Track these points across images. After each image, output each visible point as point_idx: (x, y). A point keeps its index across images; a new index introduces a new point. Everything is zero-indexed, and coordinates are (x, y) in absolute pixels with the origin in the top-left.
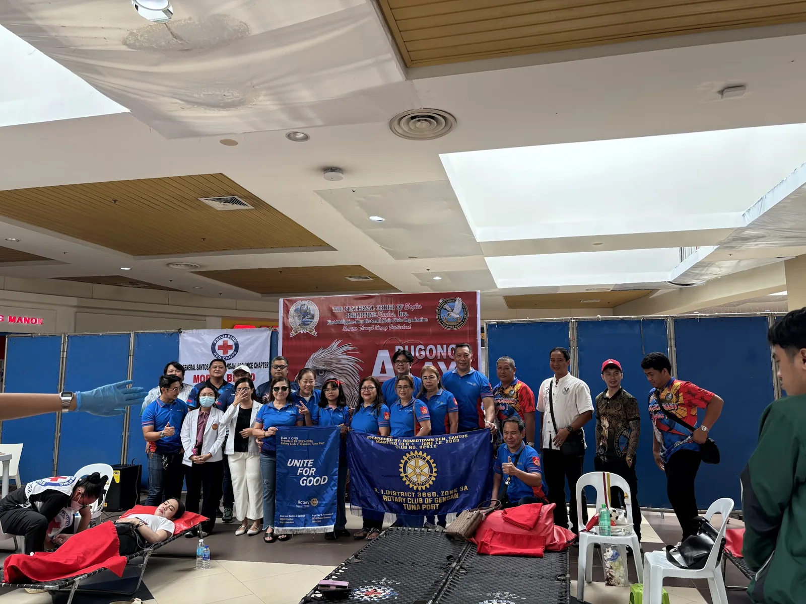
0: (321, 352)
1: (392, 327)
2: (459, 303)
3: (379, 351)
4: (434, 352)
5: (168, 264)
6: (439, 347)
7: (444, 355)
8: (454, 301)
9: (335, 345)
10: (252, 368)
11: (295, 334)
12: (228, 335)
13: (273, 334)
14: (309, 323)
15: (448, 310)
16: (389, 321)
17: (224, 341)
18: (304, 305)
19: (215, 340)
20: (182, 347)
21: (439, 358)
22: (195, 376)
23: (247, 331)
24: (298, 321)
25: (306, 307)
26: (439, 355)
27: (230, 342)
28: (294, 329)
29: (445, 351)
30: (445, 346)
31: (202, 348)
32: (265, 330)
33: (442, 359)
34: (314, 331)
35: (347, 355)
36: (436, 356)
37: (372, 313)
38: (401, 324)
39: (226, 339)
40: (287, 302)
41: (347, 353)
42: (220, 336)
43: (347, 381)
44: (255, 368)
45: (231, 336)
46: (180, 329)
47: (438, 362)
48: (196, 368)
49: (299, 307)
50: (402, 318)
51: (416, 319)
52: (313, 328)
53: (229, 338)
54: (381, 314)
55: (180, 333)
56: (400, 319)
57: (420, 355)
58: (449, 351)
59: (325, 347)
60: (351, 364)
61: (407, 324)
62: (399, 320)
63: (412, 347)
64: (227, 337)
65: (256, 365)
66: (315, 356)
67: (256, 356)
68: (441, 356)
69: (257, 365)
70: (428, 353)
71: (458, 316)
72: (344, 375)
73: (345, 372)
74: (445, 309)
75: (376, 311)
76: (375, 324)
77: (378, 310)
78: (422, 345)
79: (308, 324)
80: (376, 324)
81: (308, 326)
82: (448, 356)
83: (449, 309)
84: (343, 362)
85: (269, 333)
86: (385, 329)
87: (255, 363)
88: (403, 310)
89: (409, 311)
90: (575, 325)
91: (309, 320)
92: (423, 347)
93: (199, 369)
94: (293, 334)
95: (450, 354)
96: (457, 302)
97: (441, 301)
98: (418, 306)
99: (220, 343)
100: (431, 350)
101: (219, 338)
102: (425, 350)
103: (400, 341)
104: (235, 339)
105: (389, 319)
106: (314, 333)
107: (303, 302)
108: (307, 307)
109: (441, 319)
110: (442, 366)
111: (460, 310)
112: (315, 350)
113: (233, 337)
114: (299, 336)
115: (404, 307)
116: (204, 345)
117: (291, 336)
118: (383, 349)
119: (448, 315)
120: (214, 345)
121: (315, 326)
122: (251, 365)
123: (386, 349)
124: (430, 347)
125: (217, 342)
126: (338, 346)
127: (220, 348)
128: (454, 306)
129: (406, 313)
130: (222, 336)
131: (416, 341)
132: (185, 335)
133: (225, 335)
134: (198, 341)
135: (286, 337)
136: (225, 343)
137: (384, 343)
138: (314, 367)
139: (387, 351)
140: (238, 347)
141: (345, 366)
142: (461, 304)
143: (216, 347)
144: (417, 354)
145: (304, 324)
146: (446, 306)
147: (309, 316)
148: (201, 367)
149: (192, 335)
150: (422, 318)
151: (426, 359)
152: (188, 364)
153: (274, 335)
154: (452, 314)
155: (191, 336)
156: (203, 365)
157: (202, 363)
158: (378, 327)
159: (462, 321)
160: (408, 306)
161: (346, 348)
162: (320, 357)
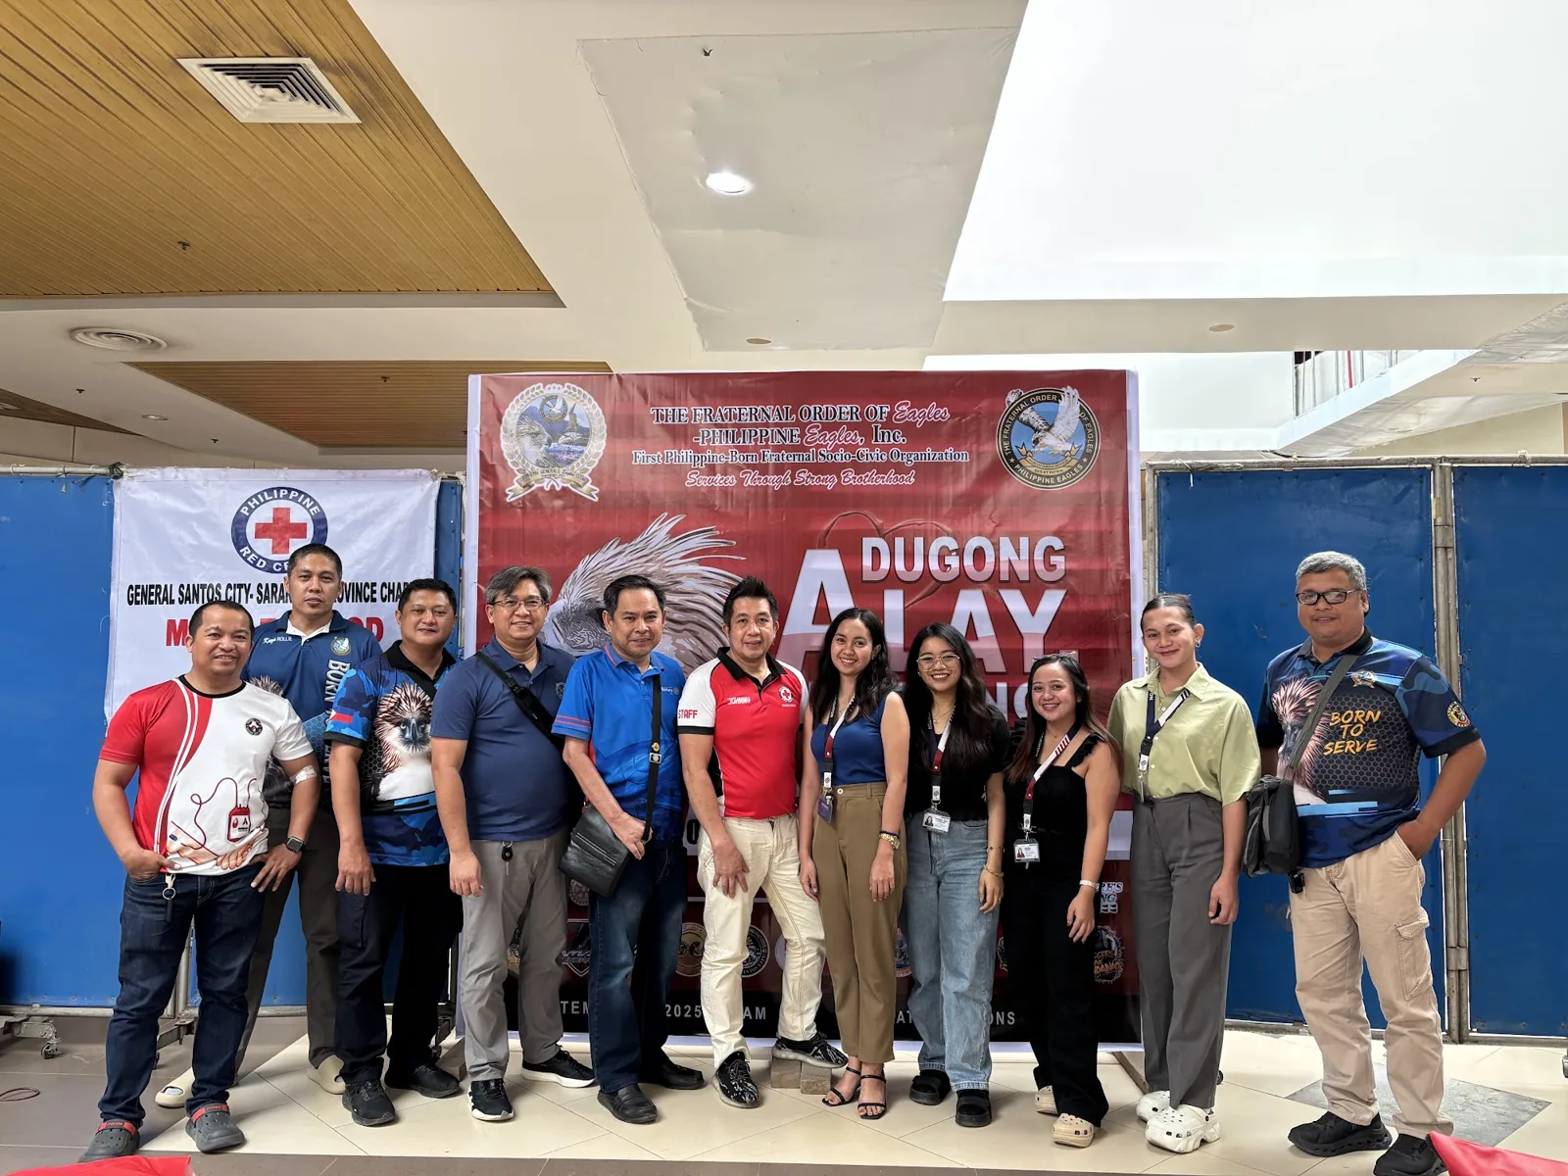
0: (612, 552)
1: (850, 478)
2: (1070, 405)
3: (809, 553)
4: (990, 559)
5: (73, 331)
6: (1005, 544)
7: (1022, 569)
8: (1054, 397)
9: (659, 530)
10: (374, 600)
11: (522, 493)
12: (290, 490)
13: (446, 491)
14: (573, 457)
15: (1035, 425)
16: (840, 457)
17: (276, 510)
18: (556, 397)
19: (245, 504)
20: (123, 526)
21: (1004, 577)
22: (171, 623)
23: (354, 479)
24: (534, 452)
25: (559, 404)
26: (1004, 567)
27: (299, 515)
28: (520, 476)
29: (1025, 556)
30: (1024, 542)
31: (198, 531)
32: (415, 479)
33: (1013, 582)
34: (589, 485)
35: (701, 563)
36: (996, 572)
37: (786, 431)
38: (882, 468)
39: (283, 504)
40: (493, 387)
41: (703, 556)
42: (262, 493)
43: (701, 646)
44: (384, 600)
45: (300, 492)
46: (114, 466)
47: (1002, 592)
48: (176, 596)
49: (537, 404)
50: (885, 448)
51: (930, 454)
52: (586, 475)
53: (295, 500)
54: (814, 435)
55: (116, 478)
56: (877, 451)
57: (945, 567)
58: (1039, 556)
59: (628, 537)
60: (712, 591)
61: (900, 469)
62: (877, 456)
63: (919, 542)
64: (286, 497)
65: (386, 591)
66: (592, 565)
67: (387, 561)
68: (1012, 572)
69: (391, 592)
70: (968, 562)
71: (1068, 447)
72: (688, 626)
73: (695, 617)
74: (1027, 424)
75: (797, 424)
76: (795, 467)
77: (806, 420)
78: (948, 536)
79: (569, 462)
80: (804, 466)
81: (569, 469)
82: (1033, 571)
83: (1038, 423)
84: (689, 584)
85: (431, 488)
86: (829, 482)
87: (384, 585)
88: (888, 425)
89: (908, 428)
90: (1450, 478)
91: (573, 448)
92: (953, 544)
93: (188, 598)
94: (514, 491)
95: (1039, 566)
96: (1063, 403)
97: (1012, 398)
98: (936, 412)
99: (264, 515)
100: (979, 554)
101: (259, 498)
102: (960, 553)
103: (879, 522)
104: (316, 503)
105: (841, 451)
106: (589, 491)
107: (553, 389)
108: (564, 404)
109: (1012, 455)
110: (1015, 602)
111: (1074, 427)
112: (596, 544)
113: (307, 496)
114: (534, 501)
115: (890, 414)
116: (204, 520)
117: (508, 500)
118: (822, 546)
119: (1036, 442)
120: (239, 522)
121: (591, 469)
122: (368, 592)
123: (831, 547)
124: (973, 543)
125: (251, 511)
126: (673, 533)
127: (262, 531)
128: (1056, 413)
129: (898, 433)
130: (270, 491)
131: (931, 524)
132: (135, 484)
133: (279, 489)
134: (186, 508)
135: (493, 502)
136: (281, 515)
137: (825, 528)
138: (590, 600)
139: (835, 553)
140: (326, 530)
141: (696, 597)
142: (1077, 409)
143: (250, 530)
144: (934, 565)
145: (553, 460)
146: (1029, 414)
147: (575, 436)
148: (196, 595)
149: (161, 487)
150: (950, 451)
151: (963, 581)
152: (145, 583)
153: (449, 494)
154: (1049, 440)
155: (157, 490)
156: (203, 586)
157: (197, 581)
158: (804, 477)
159: (1080, 462)
160: (903, 409)
161: (696, 542)
162: (608, 570)
